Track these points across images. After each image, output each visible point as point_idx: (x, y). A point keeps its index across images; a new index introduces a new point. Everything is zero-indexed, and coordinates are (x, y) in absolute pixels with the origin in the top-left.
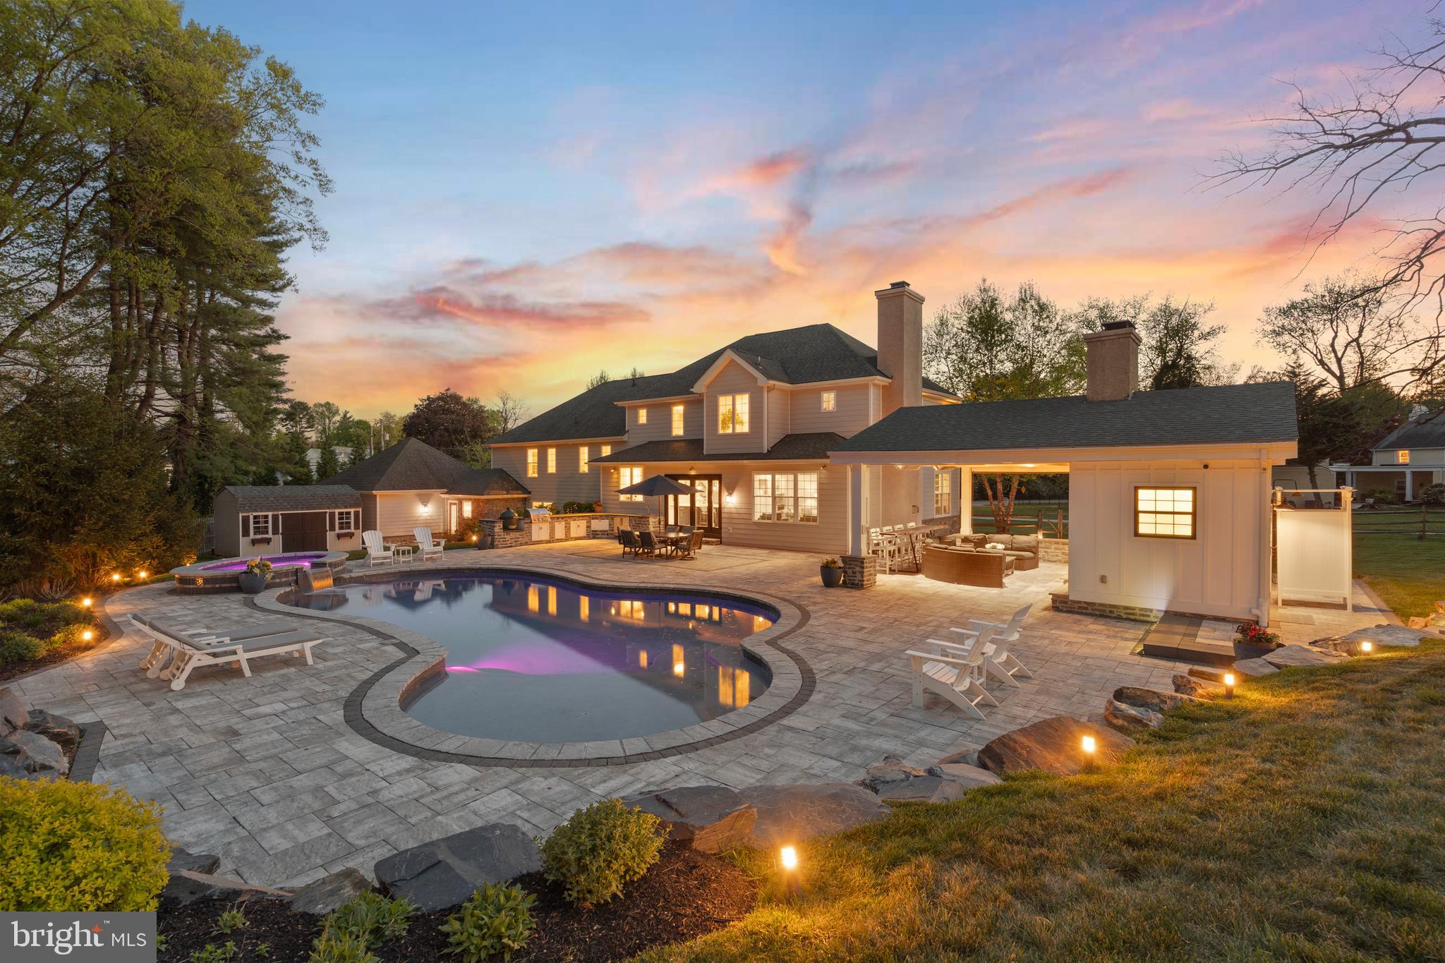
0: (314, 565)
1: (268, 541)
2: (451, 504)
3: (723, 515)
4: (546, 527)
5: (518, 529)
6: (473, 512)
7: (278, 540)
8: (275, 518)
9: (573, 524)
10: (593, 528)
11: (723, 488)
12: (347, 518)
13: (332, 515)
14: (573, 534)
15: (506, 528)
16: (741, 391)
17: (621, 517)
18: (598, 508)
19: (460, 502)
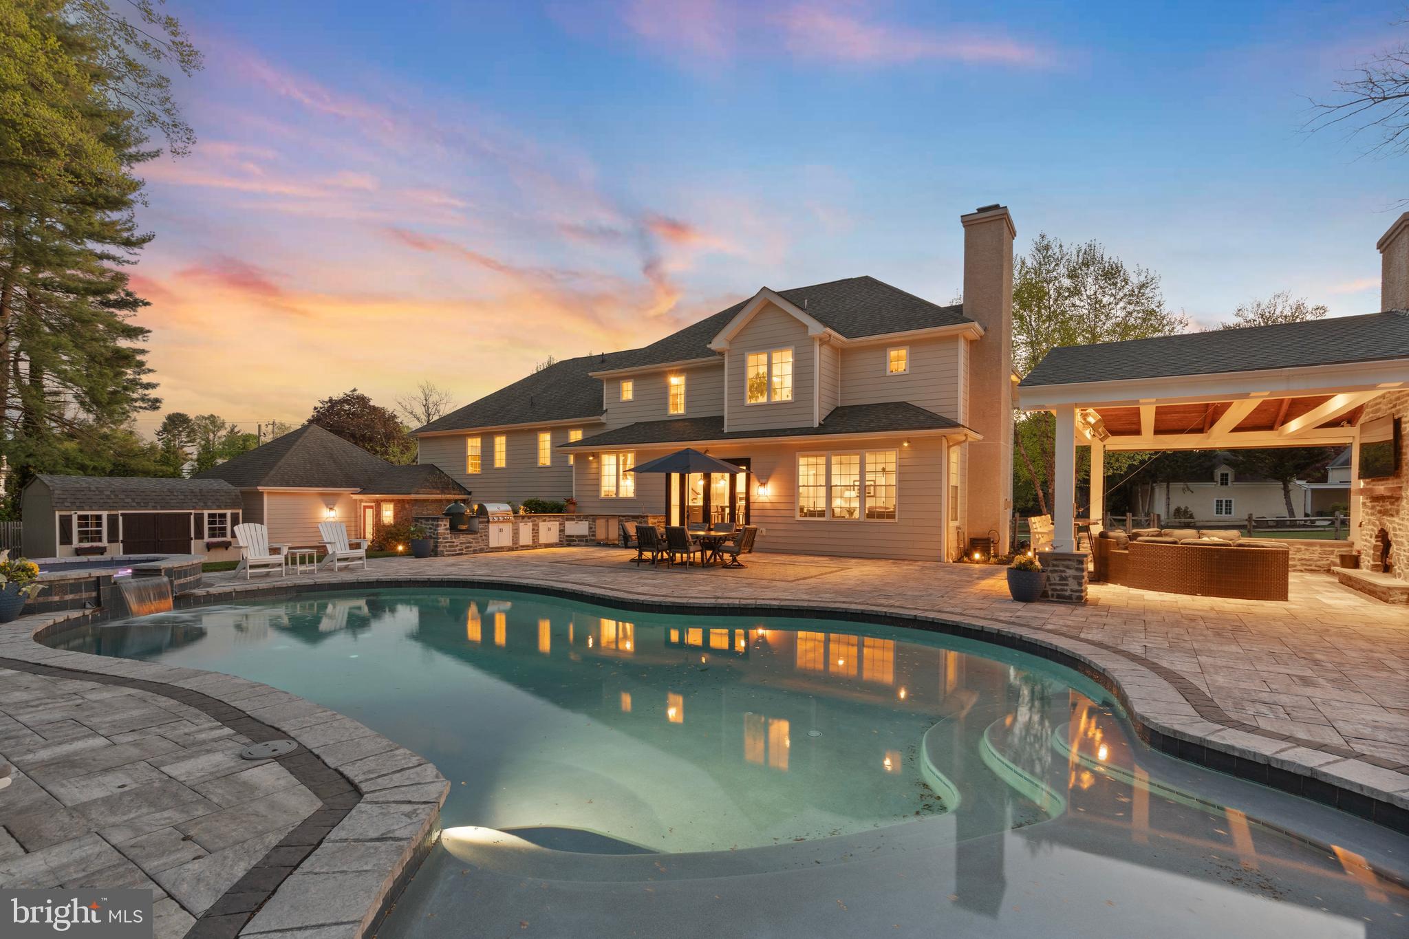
0: (138, 573)
1: (101, 551)
2: (365, 507)
3: (752, 513)
4: (508, 528)
5: (471, 531)
6: (395, 516)
7: (117, 551)
8: (113, 521)
9: (543, 526)
10: (568, 532)
11: (752, 476)
12: (221, 522)
13: (199, 518)
14: (542, 540)
15: (454, 528)
16: (780, 345)
17: (608, 518)
18: (571, 508)
19: (378, 504)
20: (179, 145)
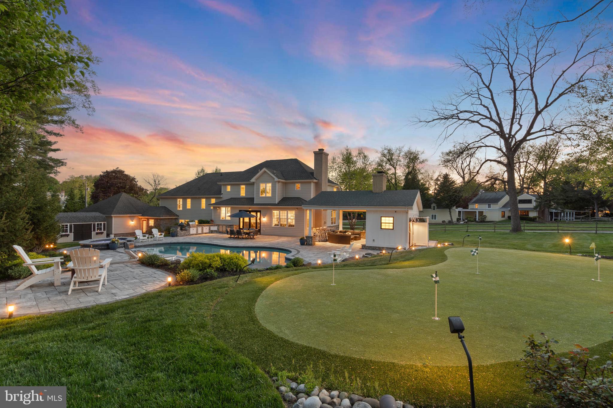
1: (68, 235)
2: (143, 220)
3: (261, 225)
4: (195, 229)
5: (186, 230)
6: (154, 223)
7: (72, 235)
8: (71, 226)
9: (204, 228)
10: (211, 229)
11: (261, 215)
12: (100, 226)
13: (94, 225)
14: (204, 232)
15: (181, 229)
16: (269, 182)
17: (223, 225)
18: (212, 222)
19: (148, 219)
20: (90, 113)
